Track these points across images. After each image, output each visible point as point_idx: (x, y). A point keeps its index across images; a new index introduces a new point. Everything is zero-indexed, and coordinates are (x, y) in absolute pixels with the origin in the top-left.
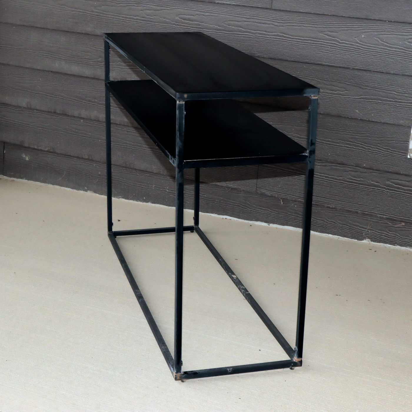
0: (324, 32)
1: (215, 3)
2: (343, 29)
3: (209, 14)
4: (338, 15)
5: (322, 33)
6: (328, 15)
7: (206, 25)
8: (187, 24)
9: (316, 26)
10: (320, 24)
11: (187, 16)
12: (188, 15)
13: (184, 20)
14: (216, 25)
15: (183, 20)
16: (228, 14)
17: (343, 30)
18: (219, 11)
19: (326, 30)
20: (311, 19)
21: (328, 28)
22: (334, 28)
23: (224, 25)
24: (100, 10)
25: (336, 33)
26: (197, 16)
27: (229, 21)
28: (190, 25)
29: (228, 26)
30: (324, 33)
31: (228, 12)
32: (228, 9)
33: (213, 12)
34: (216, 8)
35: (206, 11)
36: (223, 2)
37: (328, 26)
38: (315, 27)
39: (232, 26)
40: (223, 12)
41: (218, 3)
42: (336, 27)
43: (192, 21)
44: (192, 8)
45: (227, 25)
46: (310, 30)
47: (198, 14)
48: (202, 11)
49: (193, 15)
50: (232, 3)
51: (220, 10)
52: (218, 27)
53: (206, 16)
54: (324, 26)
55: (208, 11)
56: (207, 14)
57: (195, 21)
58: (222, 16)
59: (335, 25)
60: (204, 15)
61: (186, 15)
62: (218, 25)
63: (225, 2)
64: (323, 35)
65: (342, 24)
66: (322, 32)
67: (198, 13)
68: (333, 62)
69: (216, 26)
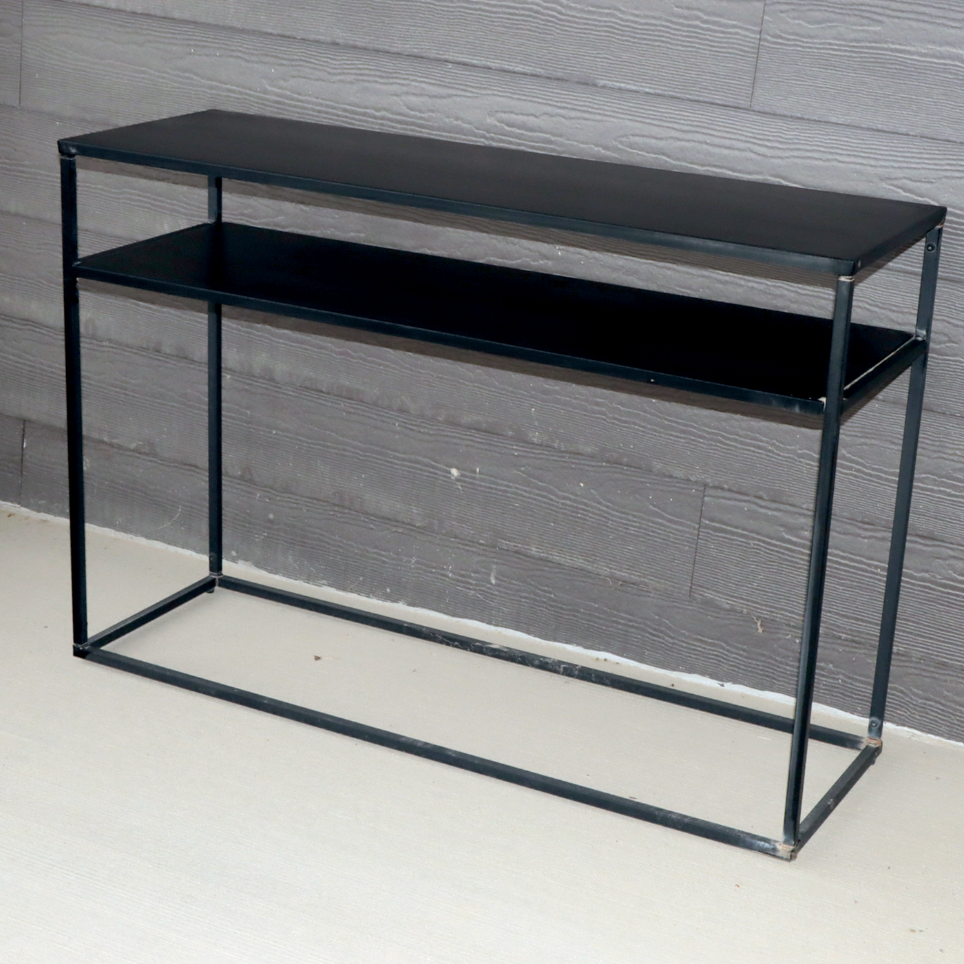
0: (896, 179)
1: (595, 85)
2: (948, 174)
3: (579, 114)
4: (935, 137)
5: (889, 182)
6: (909, 135)
7: (570, 142)
8: (516, 138)
9: (872, 162)
10: (885, 157)
11: (516, 117)
12: (523, 114)
13: (508, 125)
14: (597, 145)
15: (506, 128)
16: (630, 117)
17: (946, 177)
18: (606, 108)
19: (901, 176)
20: (861, 144)
21: (907, 171)
22: (923, 171)
23: (619, 146)
24: (285, 89)
25: (928, 186)
26: (545, 117)
27: (633, 135)
28: (525, 142)
29: (630, 150)
30: (895, 182)
31: (631, 111)
32: (631, 105)
33: (590, 110)
34: (598, 98)
35: (569, 106)
36: (618, 84)
37: (905, 165)
38: (871, 166)
39: (640, 151)
40: (616, 110)
41: (604, 87)
42: (929, 169)
43: (531, 130)
44: (532, 97)
45: (627, 146)
46: (857, 173)
47: (547, 114)
48: (559, 104)
49: (536, 117)
50: (641, 88)
51: (609, 104)
52: (603, 151)
53: (570, 118)
54: (896, 165)
55: (575, 107)
56: (573, 114)
57: (540, 132)
58: (614, 122)
59: (925, 163)
60: (563, 117)
61: (516, 114)
62: (601, 146)
63: (623, 85)
64: (891, 187)
65: (946, 162)
66: (889, 179)
67: (549, 109)
68: (916, 263)
69: (596, 149)
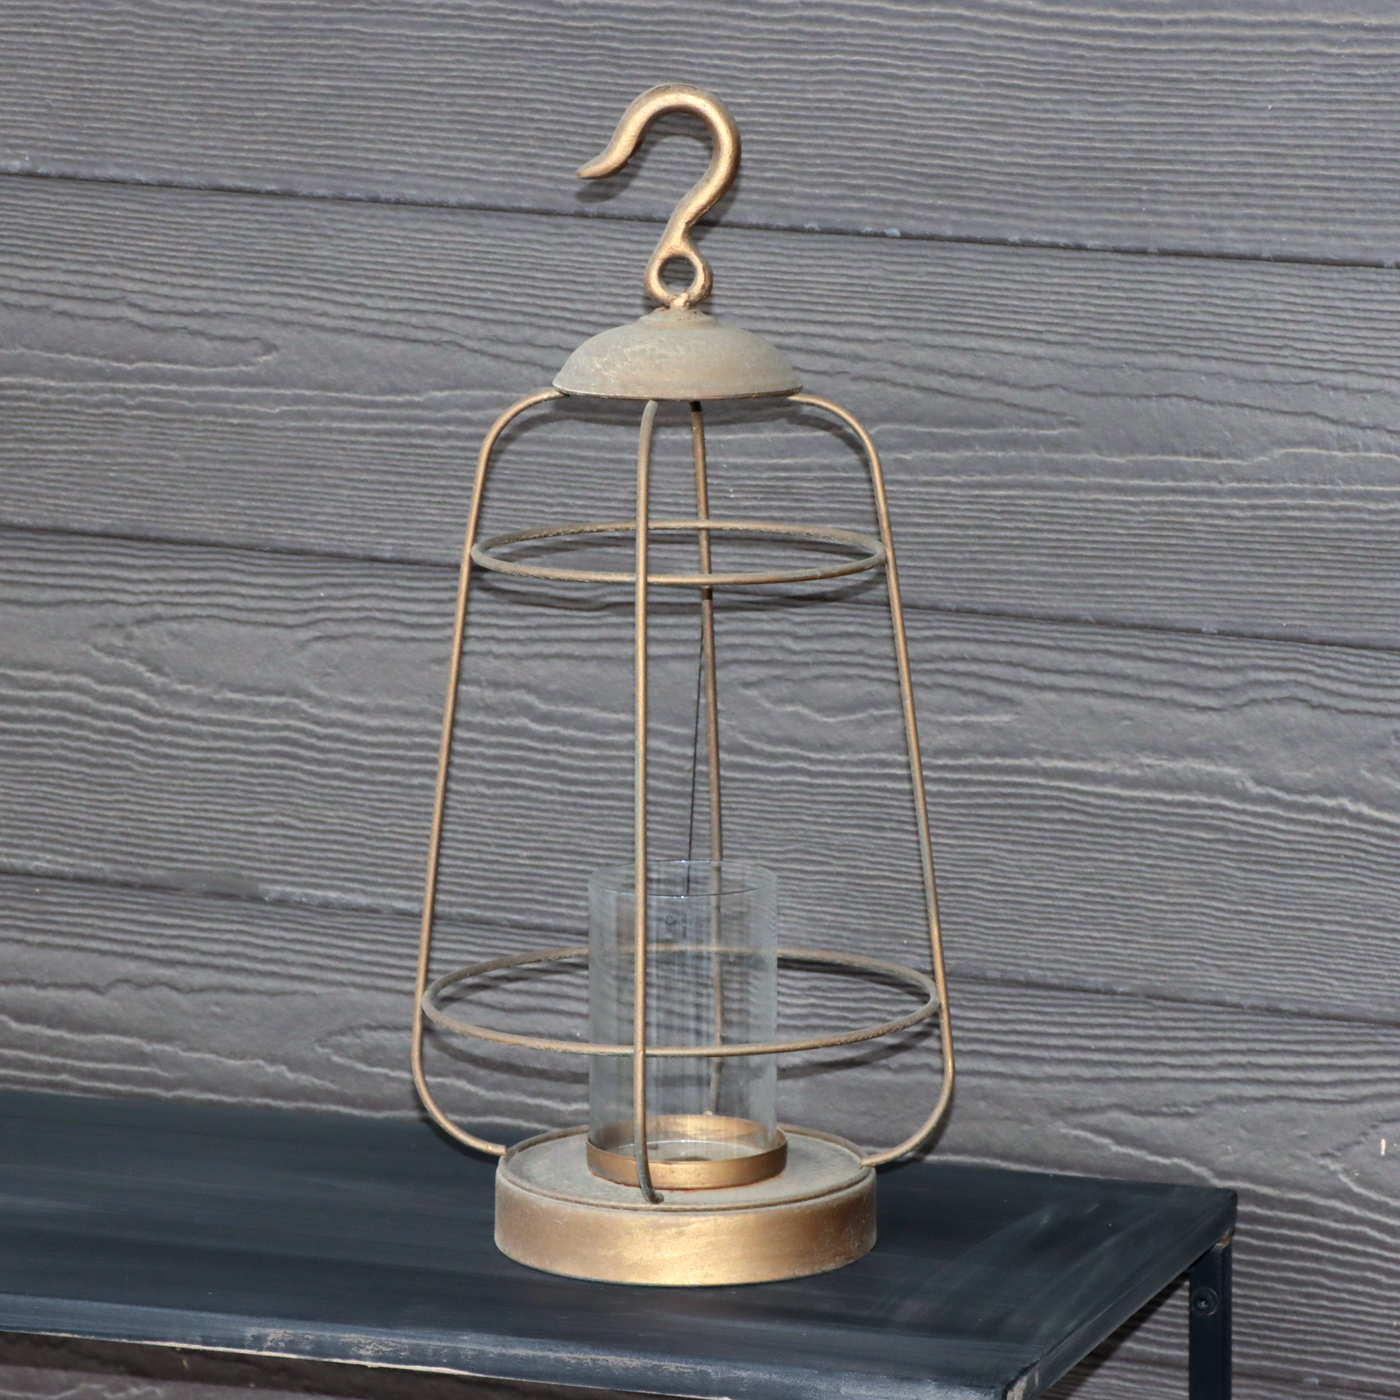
0: (1091, 1110)
1: (256, 899)
2: (1228, 1090)
3: (215, 978)
4: (1184, 995)
5: (1075, 1119)
6: (1114, 993)
7: (197, 1055)
8: (43, 1050)
9: (1025, 1069)
10: (1056, 1054)
11: (41, 993)
12: (58, 986)
13: (20, 1018)
14: (273, 1061)
15: (14, 1025)
16: (359, 979)
17: (1225, 1100)
18: (292, 957)
19: (1104, 1101)
20: (989, 1021)
21: (1121, 1087)
22: (1161, 1087)
23: (336, 1059)
25: (1181, 1124)
26: (122, 990)
27: (370, 1028)
28: (70, 1062)
29: (363, 1067)
30: (1091, 1119)
31: (361, 962)
32: (358, 945)
33: (247, 964)
34: (265, 932)
35: (189, 957)
36: (319, 893)
37: (1112, 1072)
38: (1023, 1078)
39: (393, 1068)
40: (320, 961)
41: (281, 902)
42: (1176, 1080)
43: (86, 1027)
44: (83, 936)
45: (358, 1058)
46: (984, 1097)
47: (127, 981)
48: (159, 954)
49: (94, 989)
50: (383, 901)
51: (299, 947)
52: (290, 1075)
53: (192, 990)
54: (1086, 1072)
55: (204, 959)
56: (200, 978)
57: (112, 1031)
58: (314, 995)
59: (1164, 1065)
60: (174, 988)
61: (42, 986)
62: (286, 1062)
63: (332, 895)
64: (1082, 1133)
65: (1219, 1059)
66: (1073, 1110)
67: (132, 967)
68: (1169, 1334)
69: (271, 1069)
